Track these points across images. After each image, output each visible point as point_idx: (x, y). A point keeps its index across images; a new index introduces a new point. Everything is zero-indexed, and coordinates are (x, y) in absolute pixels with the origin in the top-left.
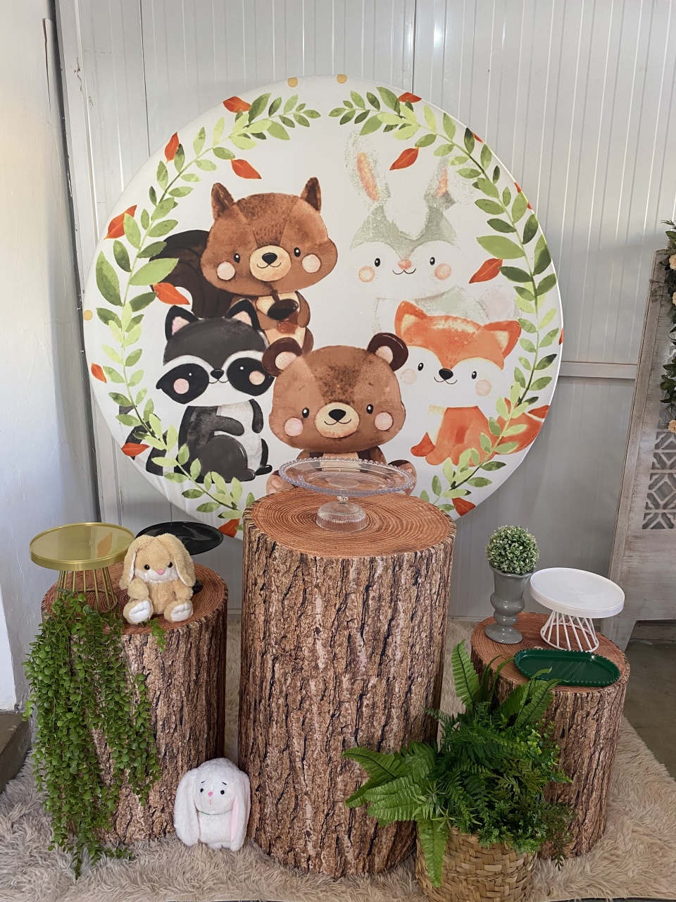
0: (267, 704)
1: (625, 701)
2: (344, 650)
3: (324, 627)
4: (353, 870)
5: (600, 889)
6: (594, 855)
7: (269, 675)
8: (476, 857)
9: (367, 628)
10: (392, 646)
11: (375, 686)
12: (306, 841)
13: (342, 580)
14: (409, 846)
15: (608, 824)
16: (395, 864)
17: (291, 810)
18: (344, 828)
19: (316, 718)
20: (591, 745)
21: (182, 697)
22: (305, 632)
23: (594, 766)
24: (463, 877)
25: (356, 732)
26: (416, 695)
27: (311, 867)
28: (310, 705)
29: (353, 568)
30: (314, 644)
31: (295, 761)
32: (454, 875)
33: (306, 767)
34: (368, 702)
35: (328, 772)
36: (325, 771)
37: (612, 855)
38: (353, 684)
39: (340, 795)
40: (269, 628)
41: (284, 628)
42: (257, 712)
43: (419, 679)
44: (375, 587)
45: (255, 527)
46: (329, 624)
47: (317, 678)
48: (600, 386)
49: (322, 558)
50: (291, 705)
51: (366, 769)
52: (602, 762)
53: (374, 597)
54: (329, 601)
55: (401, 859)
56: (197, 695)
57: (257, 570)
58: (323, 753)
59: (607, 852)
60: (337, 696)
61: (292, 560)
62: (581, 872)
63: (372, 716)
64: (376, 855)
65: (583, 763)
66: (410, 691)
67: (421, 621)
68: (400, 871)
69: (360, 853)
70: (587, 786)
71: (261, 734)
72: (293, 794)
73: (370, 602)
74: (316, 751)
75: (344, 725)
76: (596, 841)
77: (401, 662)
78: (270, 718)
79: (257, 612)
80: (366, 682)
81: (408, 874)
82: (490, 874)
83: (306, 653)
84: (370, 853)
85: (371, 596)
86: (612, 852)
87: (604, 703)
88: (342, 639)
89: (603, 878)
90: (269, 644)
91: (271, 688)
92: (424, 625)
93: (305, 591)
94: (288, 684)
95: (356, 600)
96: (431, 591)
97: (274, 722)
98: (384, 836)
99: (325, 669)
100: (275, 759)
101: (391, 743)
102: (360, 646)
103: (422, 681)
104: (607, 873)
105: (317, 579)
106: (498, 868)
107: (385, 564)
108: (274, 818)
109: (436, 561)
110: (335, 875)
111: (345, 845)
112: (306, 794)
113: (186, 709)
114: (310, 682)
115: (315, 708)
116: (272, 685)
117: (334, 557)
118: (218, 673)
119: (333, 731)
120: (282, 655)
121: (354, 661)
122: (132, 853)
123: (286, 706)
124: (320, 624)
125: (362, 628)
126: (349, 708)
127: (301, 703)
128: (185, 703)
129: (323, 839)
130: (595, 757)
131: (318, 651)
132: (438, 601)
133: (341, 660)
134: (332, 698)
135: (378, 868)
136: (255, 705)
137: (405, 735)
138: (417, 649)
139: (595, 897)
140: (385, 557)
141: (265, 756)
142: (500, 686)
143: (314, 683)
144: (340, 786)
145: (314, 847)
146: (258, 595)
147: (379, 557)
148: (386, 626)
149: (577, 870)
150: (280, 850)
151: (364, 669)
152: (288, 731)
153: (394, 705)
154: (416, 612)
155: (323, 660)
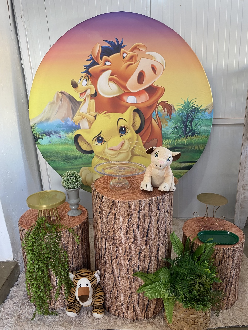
0: (104, 256)
1: (244, 250)
2: (132, 236)
3: (123, 227)
4: (140, 317)
5: (237, 322)
6: (234, 309)
7: (104, 246)
8: (186, 312)
9: (140, 227)
10: (150, 233)
11: (145, 249)
12: (122, 307)
13: (129, 209)
14: (162, 307)
15: (239, 296)
16: (156, 314)
17: (116, 296)
18: (136, 302)
19: (123, 262)
20: (231, 268)
21: (72, 255)
22: (116, 229)
23: (232, 275)
24: (182, 320)
25: (138, 266)
26: (161, 251)
27: (124, 316)
28: (120, 257)
29: (133, 204)
30: (120, 234)
31: (116, 278)
32: (178, 319)
33: (120, 280)
34: (142, 255)
35: (129, 281)
36: (127, 281)
37: (241, 309)
38: (136, 248)
39: (133, 290)
40: (103, 228)
41: (108, 228)
42: (101, 260)
43: (162, 245)
44: (142, 211)
45: (95, 190)
46: (125, 226)
47: (122, 246)
48: (230, 127)
49: (121, 201)
50: (113, 257)
51: (143, 280)
52: (235, 273)
53: (142, 215)
54: (125, 217)
55: (159, 312)
56: (78, 254)
57: (97, 206)
58: (126, 274)
59: (239, 307)
60: (130, 253)
61: (109, 202)
62: (228, 316)
63: (144, 260)
64: (149, 312)
65: (228, 274)
66: (158, 250)
67: (161, 223)
68: (159, 317)
69: (143, 311)
70: (230, 283)
71: (103, 268)
72: (116, 290)
73: (141, 217)
74: (123, 274)
75: (133, 264)
76: (234, 303)
77: (154, 239)
78: (106, 262)
79: (98, 222)
80: (141, 248)
81: (161, 318)
82: (192, 318)
83: (117, 237)
84: (146, 311)
85: (141, 215)
86: (240, 308)
87: (235, 251)
88: (130, 231)
89: (237, 318)
90: (103, 234)
91: (105, 251)
92: (163, 224)
93: (115, 214)
94: (111, 249)
95: (135, 216)
96: (164, 211)
97: (107, 263)
98: (152, 304)
99: (125, 243)
100: (108, 277)
101: (152, 270)
102: (138, 234)
103: (163, 246)
104: (239, 315)
105: (120, 209)
106: (195, 316)
107: (146, 202)
108: (110, 299)
109: (166, 200)
110: (134, 319)
111: (137, 308)
112: (121, 290)
113: (74, 259)
114: (119, 248)
115: (122, 258)
116: (105, 250)
117: (125, 201)
118: (86, 245)
119: (130, 266)
120: (108, 238)
121: (136, 239)
122: (57, 313)
123: (111, 257)
124: (122, 226)
125: (138, 227)
126: (135, 258)
127: (117, 256)
128: (74, 257)
129: (128, 306)
130: (232, 272)
131: (122, 236)
132: (167, 215)
133: (131, 239)
134: (128, 254)
135: (150, 316)
136: (100, 257)
137: (157, 266)
138: (160, 234)
139: (234, 325)
140: (145, 200)
141: (105, 276)
142: (194, 246)
143: (121, 249)
144: (133, 286)
145: (125, 309)
146: (98, 216)
147: (143, 200)
148: (148, 226)
149: (227, 315)
150: (113, 310)
151: (140, 243)
152: (112, 267)
153: (153, 255)
154: (159, 220)
155: (124, 240)
